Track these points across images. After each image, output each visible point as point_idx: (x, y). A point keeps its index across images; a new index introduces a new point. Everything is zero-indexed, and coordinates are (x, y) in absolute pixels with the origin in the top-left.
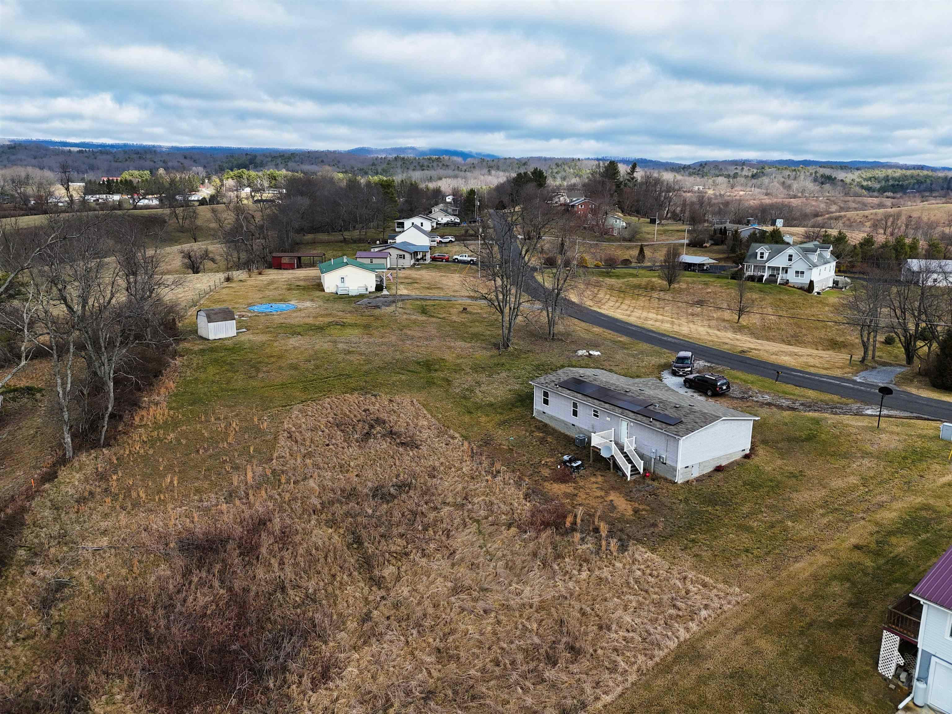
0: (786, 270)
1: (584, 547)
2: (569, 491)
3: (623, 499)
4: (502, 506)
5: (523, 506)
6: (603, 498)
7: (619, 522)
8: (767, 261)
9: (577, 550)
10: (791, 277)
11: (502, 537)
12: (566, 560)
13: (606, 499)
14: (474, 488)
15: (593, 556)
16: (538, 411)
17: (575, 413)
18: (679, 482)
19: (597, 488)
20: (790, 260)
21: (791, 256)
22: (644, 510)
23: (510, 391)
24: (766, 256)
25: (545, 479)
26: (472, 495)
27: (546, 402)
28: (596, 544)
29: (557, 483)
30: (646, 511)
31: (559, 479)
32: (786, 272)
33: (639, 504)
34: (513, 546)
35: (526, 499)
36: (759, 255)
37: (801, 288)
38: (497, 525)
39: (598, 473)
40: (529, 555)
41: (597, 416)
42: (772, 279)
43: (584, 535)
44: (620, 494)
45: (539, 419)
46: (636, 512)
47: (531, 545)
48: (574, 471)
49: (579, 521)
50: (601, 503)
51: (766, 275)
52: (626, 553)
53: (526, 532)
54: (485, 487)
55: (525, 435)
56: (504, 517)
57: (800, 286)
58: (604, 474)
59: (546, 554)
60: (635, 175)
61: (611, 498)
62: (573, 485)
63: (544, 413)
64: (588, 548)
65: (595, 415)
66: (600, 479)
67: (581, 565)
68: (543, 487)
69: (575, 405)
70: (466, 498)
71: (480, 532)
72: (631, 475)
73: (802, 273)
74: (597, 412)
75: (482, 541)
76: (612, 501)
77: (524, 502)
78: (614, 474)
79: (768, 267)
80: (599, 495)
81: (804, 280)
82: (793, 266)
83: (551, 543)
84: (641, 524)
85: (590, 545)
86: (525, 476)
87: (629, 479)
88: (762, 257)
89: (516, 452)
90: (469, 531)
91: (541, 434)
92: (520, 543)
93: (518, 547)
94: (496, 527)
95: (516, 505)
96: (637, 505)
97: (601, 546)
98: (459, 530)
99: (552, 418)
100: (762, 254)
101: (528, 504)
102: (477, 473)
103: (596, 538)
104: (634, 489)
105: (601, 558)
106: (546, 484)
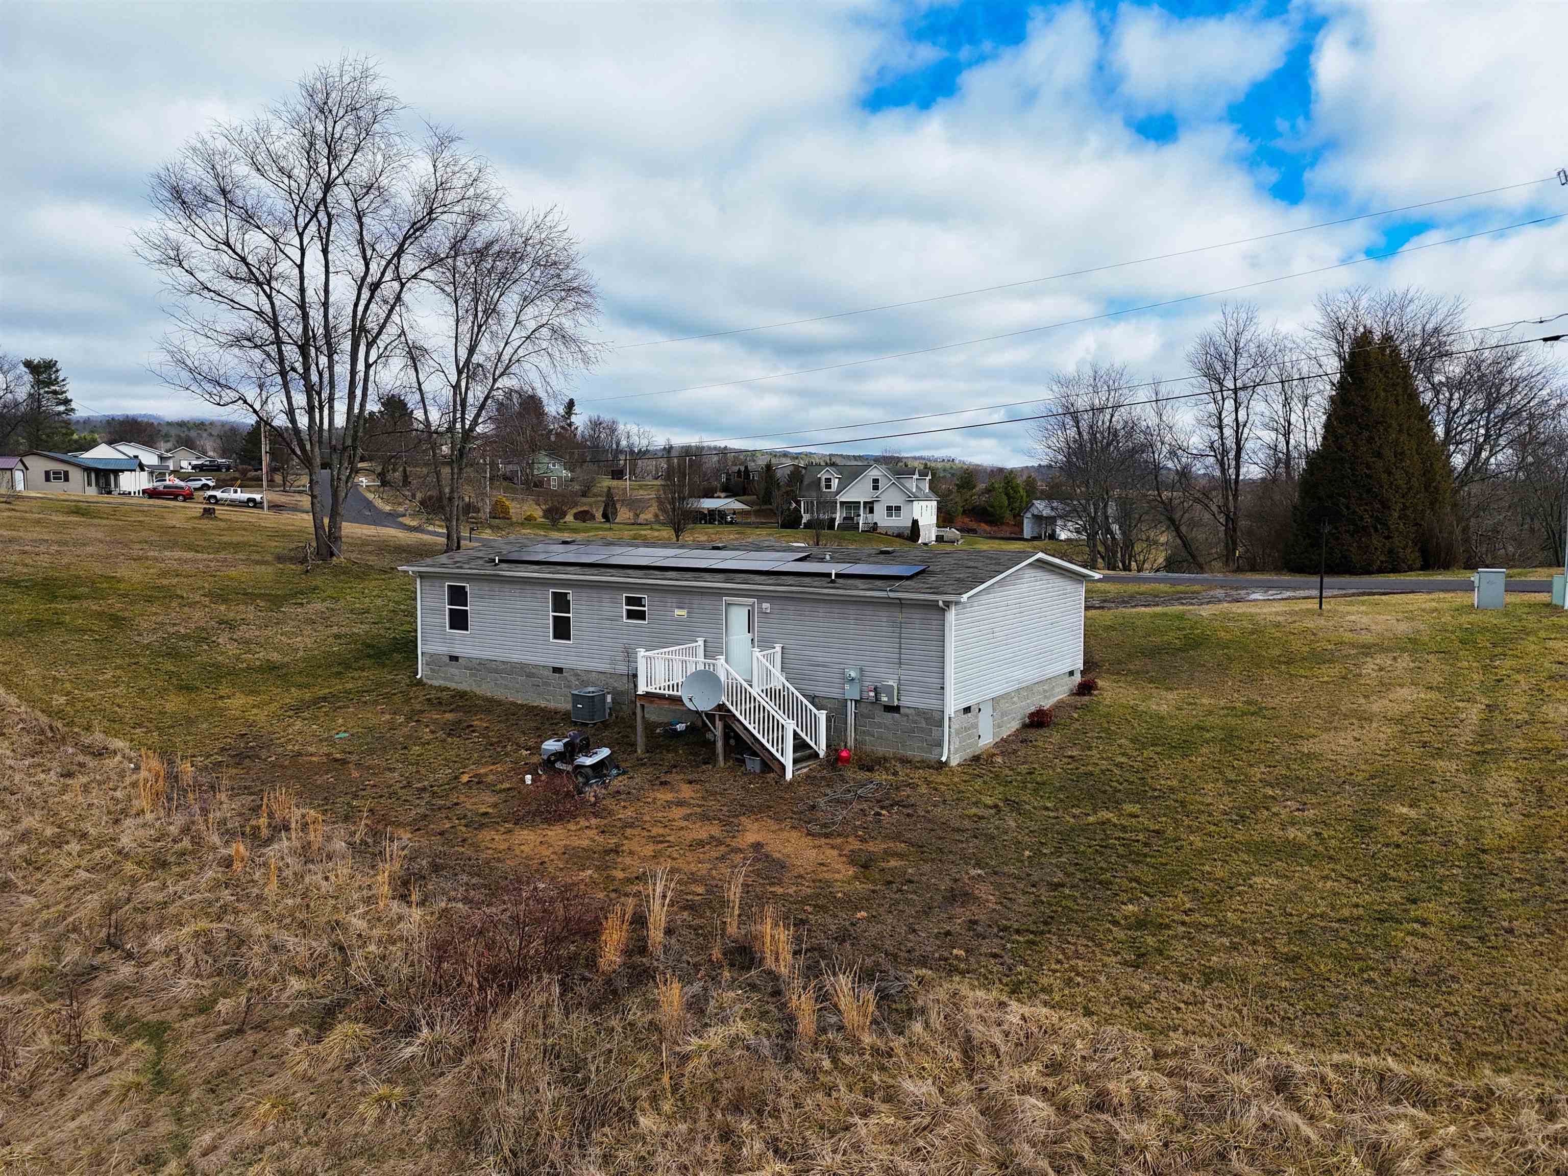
0: (870, 507)
1: (716, 1037)
2: (585, 843)
3: (795, 834)
4: (290, 941)
5: (391, 924)
6: (720, 843)
7: (823, 908)
8: (838, 493)
9: (685, 1058)
10: (880, 517)
11: (283, 1079)
12: (646, 1122)
13: (737, 843)
14: (160, 897)
15: (773, 1073)
16: (433, 660)
17: (562, 629)
18: (954, 763)
19: (686, 818)
20: (876, 488)
21: (876, 481)
22: (889, 854)
23: (337, 637)
24: (835, 483)
25: (482, 822)
26: (144, 927)
27: (459, 621)
28: (763, 1015)
29: (532, 826)
30: (900, 856)
31: (537, 813)
32: (872, 511)
33: (863, 840)
34: (346, 1113)
35: (404, 898)
36: (823, 483)
37: (899, 536)
38: (258, 1027)
39: (674, 777)
40: (433, 1143)
41: (641, 615)
42: (850, 524)
43: (697, 987)
44: (779, 821)
45: (436, 683)
46: (865, 867)
47: (443, 1088)
48: (586, 784)
49: (656, 935)
50: (723, 858)
51: (838, 517)
52: (917, 1027)
53: (411, 1029)
54: (217, 885)
55: (391, 722)
56: (296, 984)
57: (896, 532)
58: (695, 776)
59: (531, 1117)
60: (573, 418)
61: (751, 837)
62: (594, 821)
63: (453, 658)
64: (733, 1042)
65: (631, 615)
66: (686, 791)
67: (726, 1135)
68: (476, 847)
69: (561, 602)
70: (112, 943)
71: (161, 1080)
72: (795, 761)
73: (898, 508)
74: (638, 602)
75: (163, 1127)
76: (757, 846)
77: (396, 907)
78: (732, 769)
79: (842, 503)
80: (703, 835)
81: (902, 522)
82: (882, 498)
83: (551, 1054)
84: (908, 902)
85: (740, 1027)
86: (399, 825)
87: (789, 776)
88: (828, 487)
89: (358, 765)
90: (95, 1087)
91: (449, 716)
92: (384, 1090)
93: (373, 1113)
94: (252, 1037)
95: (358, 924)
96: (855, 845)
97: (791, 1019)
98: (40, 1095)
99: (482, 667)
100: (828, 480)
101: (417, 914)
102: (186, 843)
103: (753, 987)
104: (821, 802)
105: (813, 1073)
106: (486, 835)
